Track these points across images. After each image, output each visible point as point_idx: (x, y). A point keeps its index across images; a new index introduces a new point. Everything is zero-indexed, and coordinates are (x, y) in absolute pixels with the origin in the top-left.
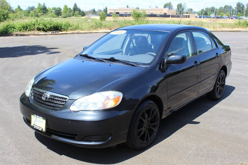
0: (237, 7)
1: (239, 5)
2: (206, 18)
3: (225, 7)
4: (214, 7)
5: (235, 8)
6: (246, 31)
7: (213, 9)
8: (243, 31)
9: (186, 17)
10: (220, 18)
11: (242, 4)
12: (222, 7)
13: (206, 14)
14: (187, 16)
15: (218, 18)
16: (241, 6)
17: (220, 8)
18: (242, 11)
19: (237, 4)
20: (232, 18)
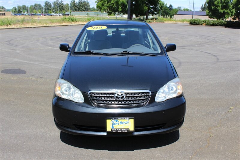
0: (46, 5)
1: (47, 3)
2: (21, 15)
3: (35, 5)
4: (25, 6)
5: (44, 6)
6: (72, 25)
7: (25, 7)
8: (70, 25)
9: (2, 15)
10: (34, 15)
11: (49, 2)
12: (32, 5)
13: (20, 11)
14: (2, 13)
15: (32, 15)
16: (49, 5)
17: (31, 6)
18: (50, 9)
19: (45, 2)
20: (45, 15)
